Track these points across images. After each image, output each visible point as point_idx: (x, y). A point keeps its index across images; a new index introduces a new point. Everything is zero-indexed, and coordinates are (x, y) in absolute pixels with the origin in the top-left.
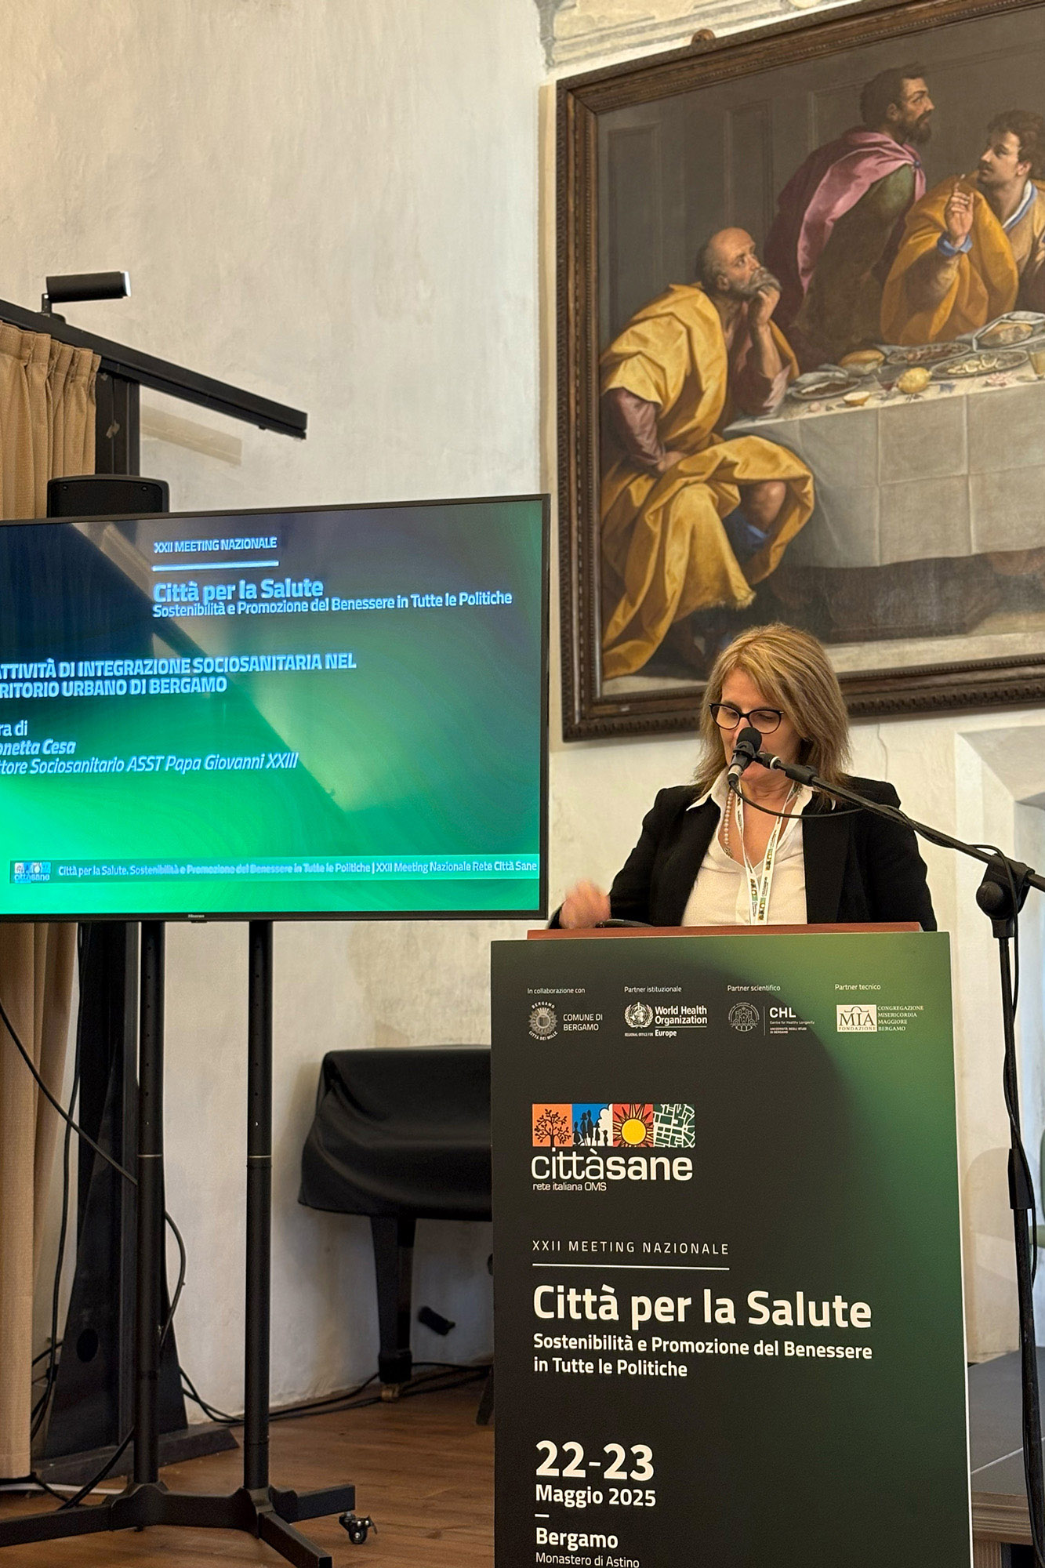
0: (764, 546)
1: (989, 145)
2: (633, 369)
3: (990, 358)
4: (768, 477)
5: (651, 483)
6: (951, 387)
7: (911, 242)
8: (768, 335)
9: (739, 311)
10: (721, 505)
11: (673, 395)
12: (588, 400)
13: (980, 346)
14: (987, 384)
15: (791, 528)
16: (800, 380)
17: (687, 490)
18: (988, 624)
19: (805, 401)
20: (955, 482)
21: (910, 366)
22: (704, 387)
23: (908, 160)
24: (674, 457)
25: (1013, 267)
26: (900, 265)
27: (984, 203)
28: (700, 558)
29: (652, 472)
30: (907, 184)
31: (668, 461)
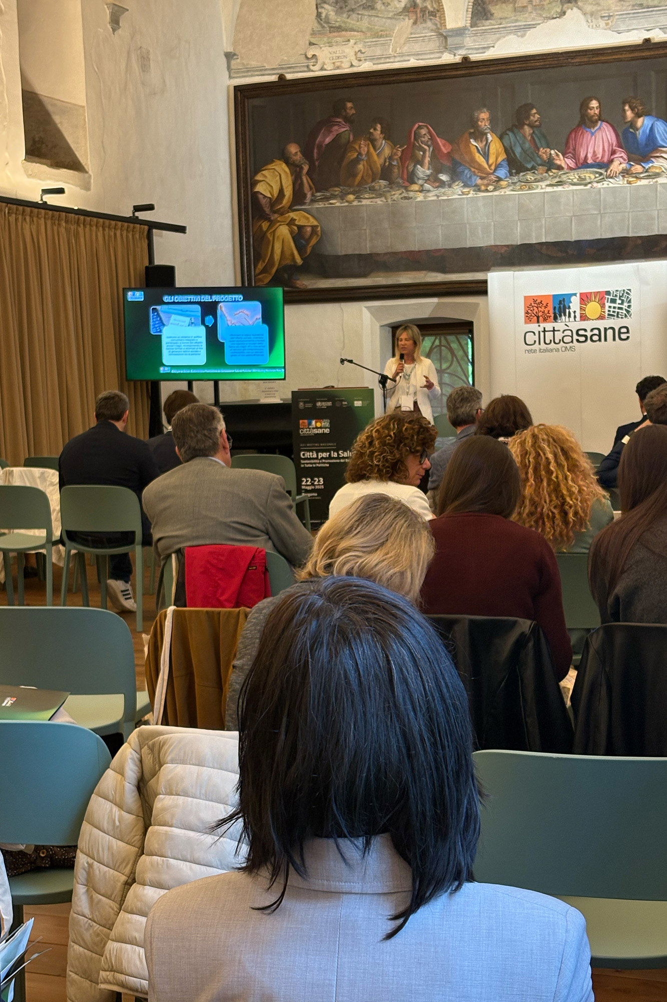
0: (305, 247)
1: (372, 127)
2: (262, 186)
3: (373, 194)
4: (306, 225)
5: (268, 224)
6: (361, 202)
7: (349, 154)
8: (304, 179)
9: (296, 171)
10: (291, 232)
11: (276, 195)
12: (247, 194)
13: (370, 190)
14: (372, 202)
15: (314, 241)
16: (316, 194)
17: (281, 226)
18: (372, 274)
19: (316, 201)
20: (363, 231)
21: (349, 194)
22: (286, 193)
23: (347, 128)
24: (276, 215)
25: (379, 166)
26: (345, 162)
27: (371, 146)
28: (285, 249)
29: (269, 220)
30: (347, 137)
31: (274, 217)
